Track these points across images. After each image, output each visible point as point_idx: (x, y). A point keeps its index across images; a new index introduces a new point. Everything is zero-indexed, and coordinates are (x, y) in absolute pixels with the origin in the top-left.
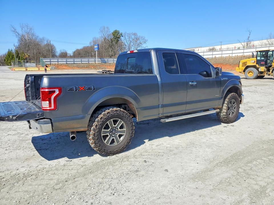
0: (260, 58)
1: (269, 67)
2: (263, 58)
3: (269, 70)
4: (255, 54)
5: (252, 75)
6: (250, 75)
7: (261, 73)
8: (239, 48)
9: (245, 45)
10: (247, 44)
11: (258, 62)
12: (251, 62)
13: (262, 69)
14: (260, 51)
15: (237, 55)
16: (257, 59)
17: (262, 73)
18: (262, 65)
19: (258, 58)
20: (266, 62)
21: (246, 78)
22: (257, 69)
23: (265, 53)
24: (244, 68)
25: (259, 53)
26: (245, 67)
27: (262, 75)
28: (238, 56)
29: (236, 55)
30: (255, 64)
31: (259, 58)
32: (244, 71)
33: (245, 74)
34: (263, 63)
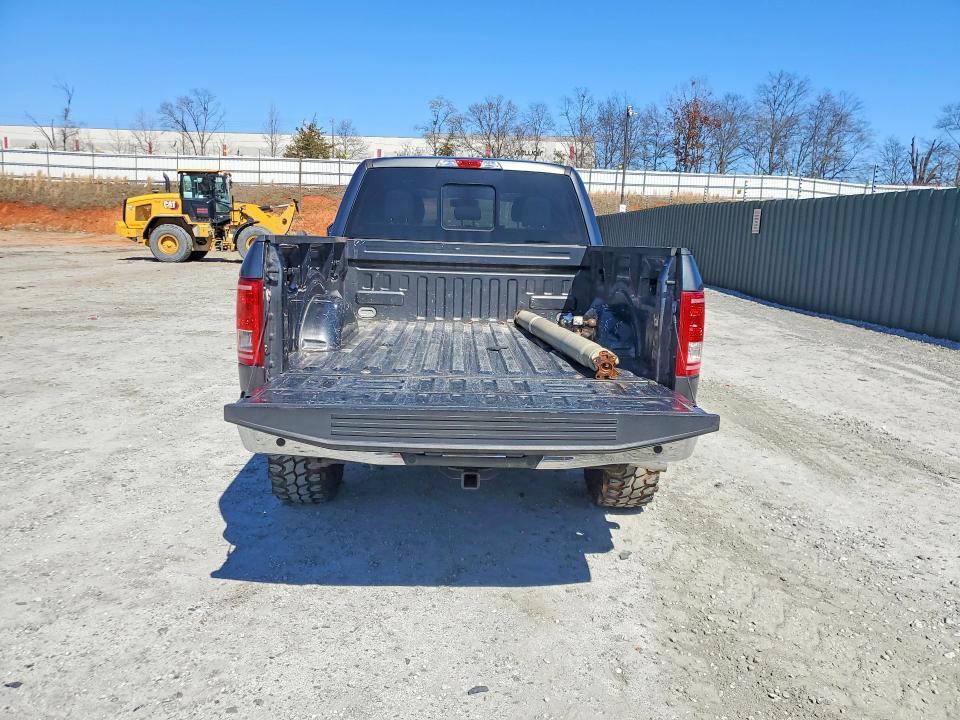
0: (194, 195)
1: (219, 224)
2: (201, 197)
3: (220, 234)
4: (174, 177)
5: (174, 248)
6: (167, 249)
7: (201, 241)
8: (35, 146)
9: (56, 139)
10: (64, 135)
11: (188, 206)
12: (166, 205)
13: (203, 229)
14: (189, 173)
15: (73, 175)
16: (182, 195)
17: (201, 244)
18: (201, 218)
19: (185, 193)
20: (212, 209)
21: (155, 260)
22: (189, 229)
23: (204, 179)
24: (144, 224)
25: (187, 178)
26: (147, 222)
27: (203, 248)
28: (77, 176)
29: (69, 172)
30: (178, 213)
31: (188, 195)
32: (146, 235)
33: (151, 244)
34: (204, 211)
